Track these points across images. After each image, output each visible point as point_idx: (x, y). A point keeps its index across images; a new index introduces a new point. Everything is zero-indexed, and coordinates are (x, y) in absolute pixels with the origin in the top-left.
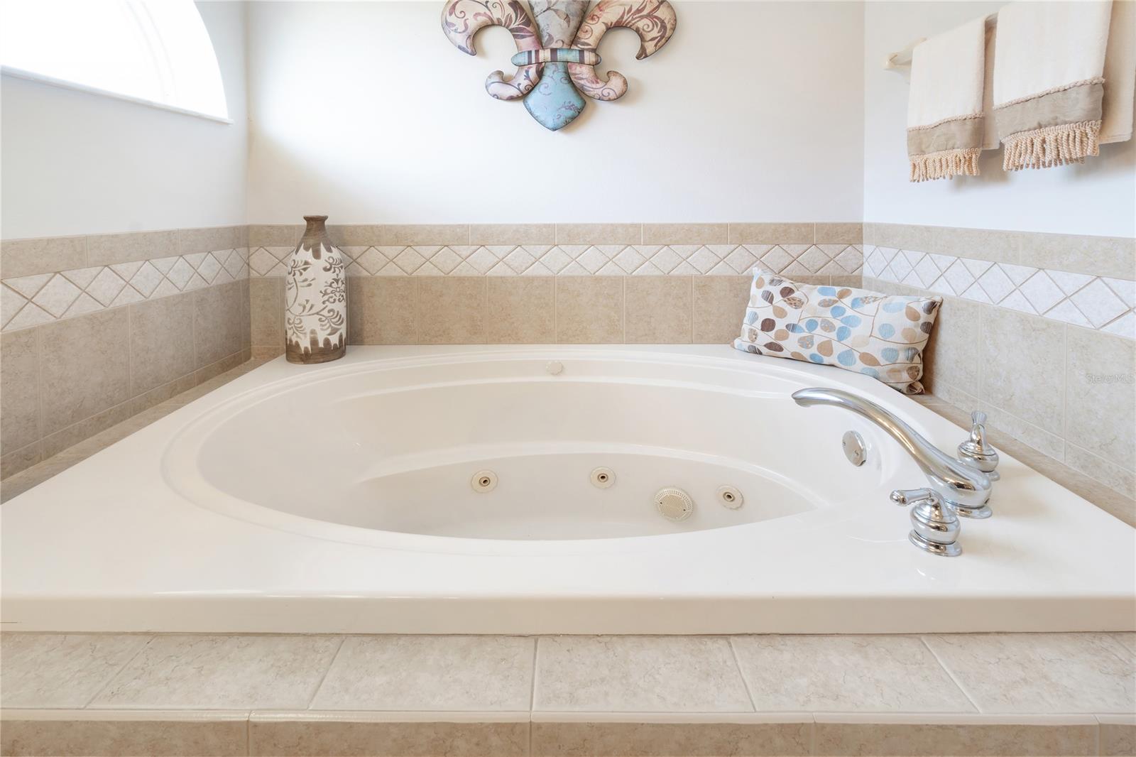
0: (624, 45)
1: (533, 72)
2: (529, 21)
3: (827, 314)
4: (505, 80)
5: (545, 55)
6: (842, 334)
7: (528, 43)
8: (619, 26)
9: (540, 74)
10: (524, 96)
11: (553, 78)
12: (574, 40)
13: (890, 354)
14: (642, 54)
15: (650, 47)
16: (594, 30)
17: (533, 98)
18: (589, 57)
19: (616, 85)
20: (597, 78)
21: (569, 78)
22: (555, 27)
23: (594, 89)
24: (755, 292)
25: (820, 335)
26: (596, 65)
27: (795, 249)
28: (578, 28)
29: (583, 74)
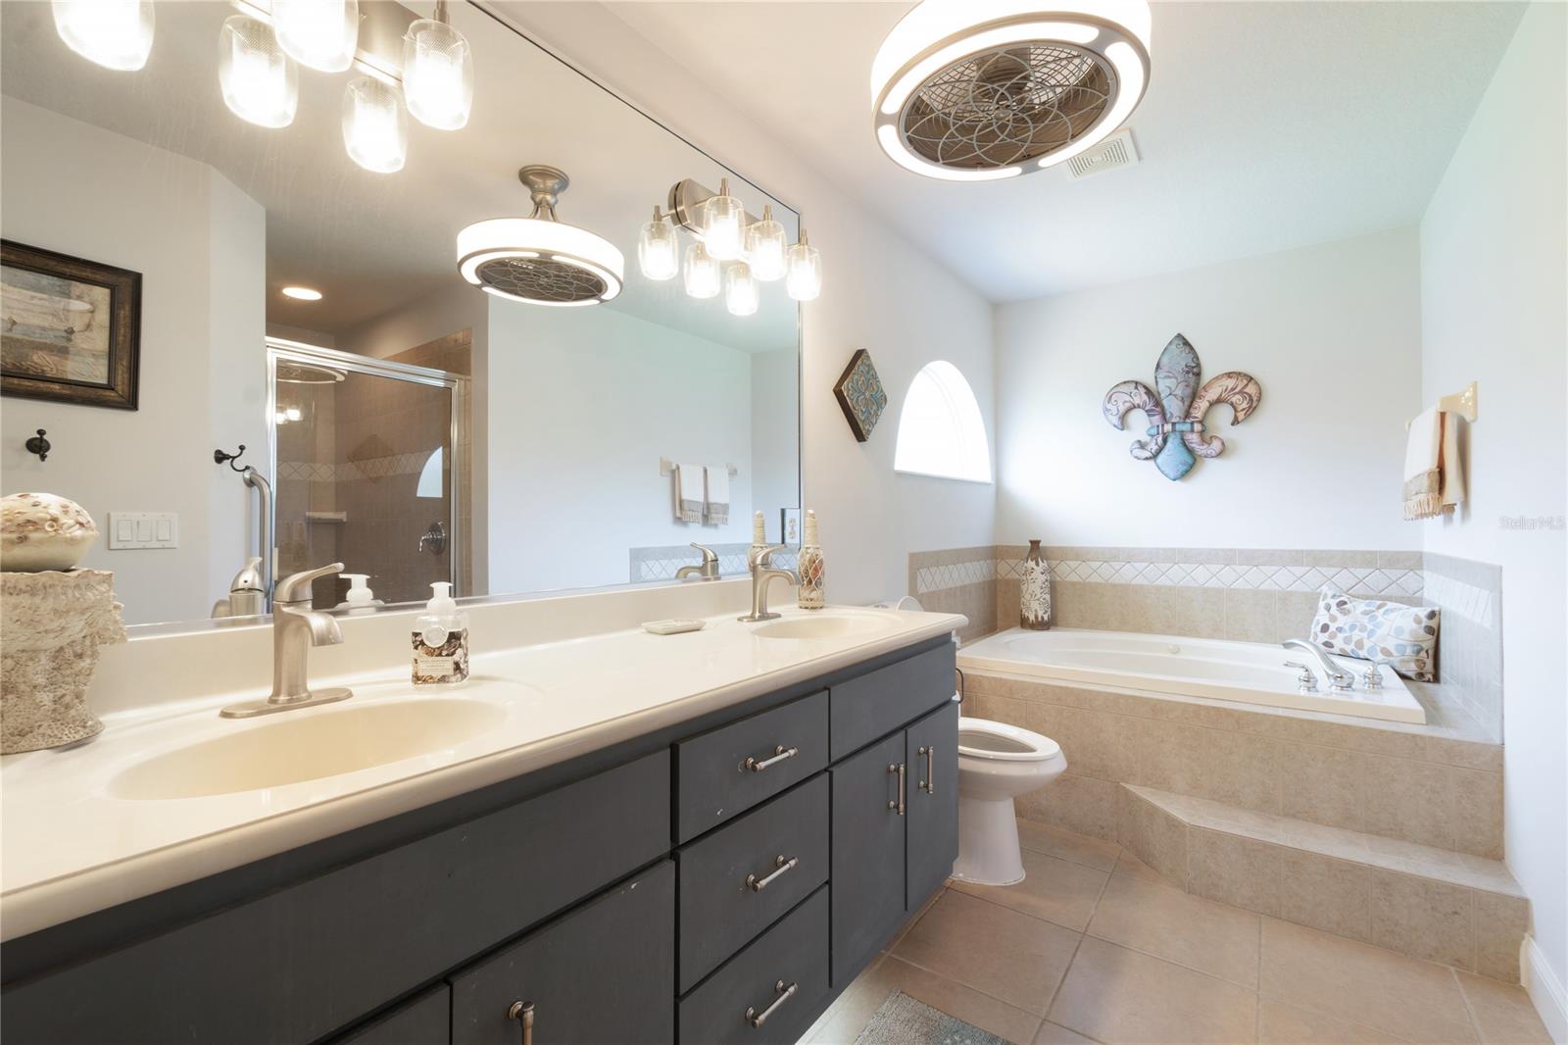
0: (1224, 414)
1: (1160, 440)
2: (1158, 403)
3: (1365, 620)
4: (1142, 446)
5: (1168, 427)
6: (1371, 633)
7: (1157, 419)
8: (1219, 401)
9: (1165, 441)
10: (1155, 456)
11: (1173, 443)
12: (1187, 415)
13: (1401, 648)
14: (1236, 422)
15: (1241, 416)
16: (1202, 405)
17: (1161, 458)
18: (1197, 427)
19: (1216, 445)
20: (1203, 441)
21: (1184, 443)
22: (1174, 407)
23: (1200, 449)
24: (1322, 604)
25: (1357, 635)
26: (1202, 432)
27: (1361, 572)
28: (1190, 406)
29: (1193, 439)
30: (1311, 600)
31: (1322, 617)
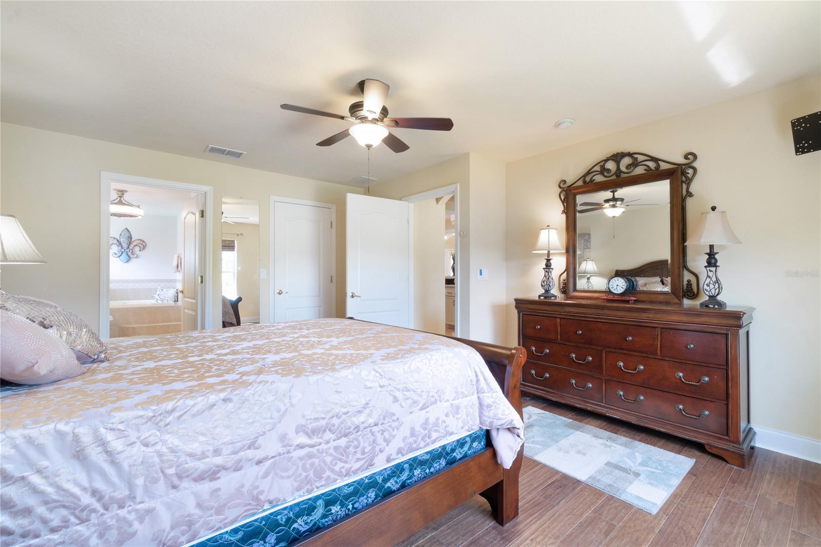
0: (137, 249)
1: (121, 253)
2: (120, 244)
3: (166, 292)
4: (116, 254)
5: (123, 250)
6: (167, 294)
7: (120, 248)
8: (136, 245)
9: (122, 253)
10: (119, 257)
11: (124, 254)
12: (128, 248)
13: (172, 296)
14: (140, 250)
15: (141, 249)
16: (132, 246)
17: (121, 257)
18: (131, 251)
19: (135, 255)
20: (132, 254)
21: (127, 254)
22: (125, 246)
23: (131, 256)
24: (158, 290)
25: (165, 295)
26: (132, 252)
27: (166, 283)
28: (129, 245)
29: (130, 254)
30: (156, 290)
31: (158, 293)
